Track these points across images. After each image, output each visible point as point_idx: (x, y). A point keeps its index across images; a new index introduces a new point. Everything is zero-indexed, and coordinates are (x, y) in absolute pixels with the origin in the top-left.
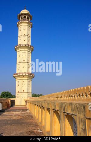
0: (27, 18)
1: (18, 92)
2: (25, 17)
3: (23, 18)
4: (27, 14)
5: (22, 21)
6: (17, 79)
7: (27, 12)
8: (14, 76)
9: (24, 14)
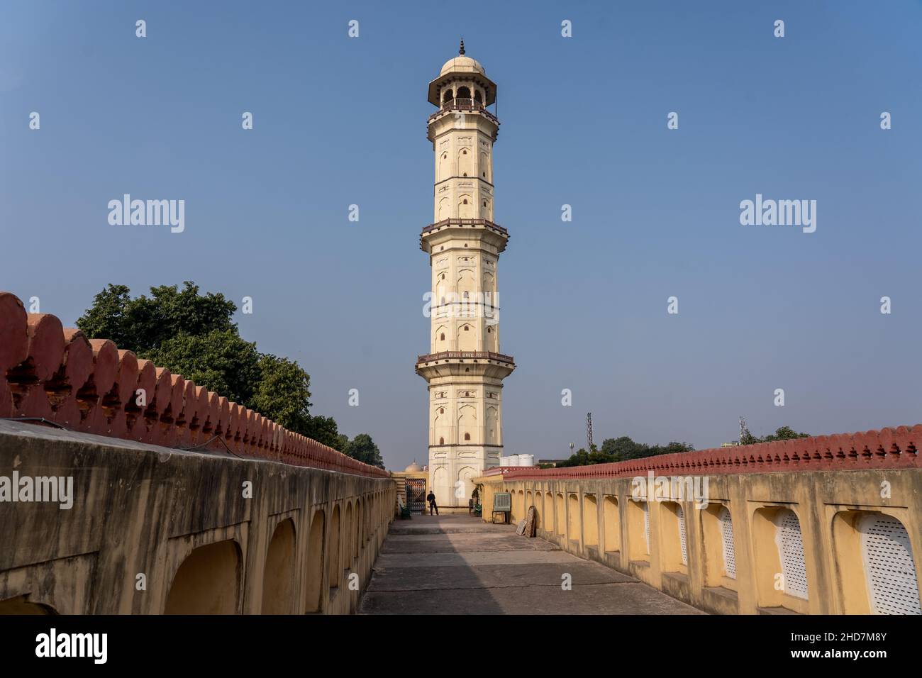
1: (438, 443)
2: (463, 93)
3: (455, 95)
4: (473, 80)
6: (433, 381)
7: (471, 70)
8: (422, 366)
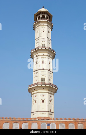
0: (46, 17)
5: (40, 20)
9: (43, 13)
